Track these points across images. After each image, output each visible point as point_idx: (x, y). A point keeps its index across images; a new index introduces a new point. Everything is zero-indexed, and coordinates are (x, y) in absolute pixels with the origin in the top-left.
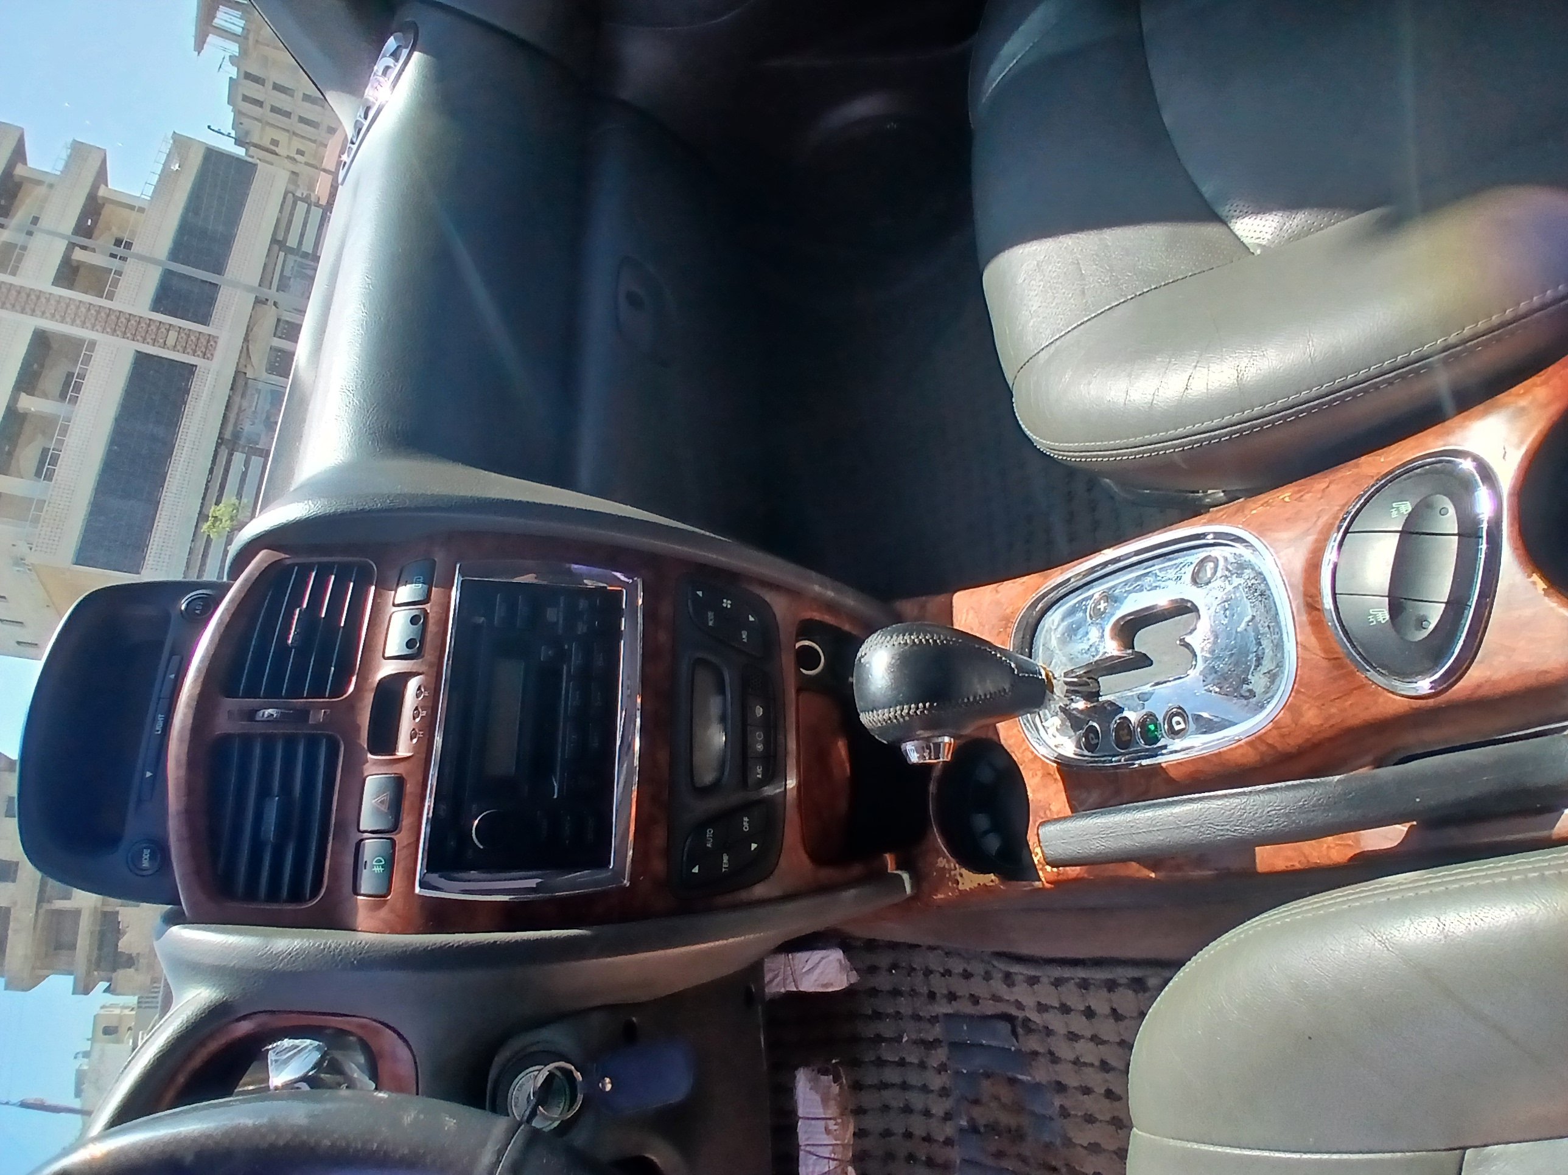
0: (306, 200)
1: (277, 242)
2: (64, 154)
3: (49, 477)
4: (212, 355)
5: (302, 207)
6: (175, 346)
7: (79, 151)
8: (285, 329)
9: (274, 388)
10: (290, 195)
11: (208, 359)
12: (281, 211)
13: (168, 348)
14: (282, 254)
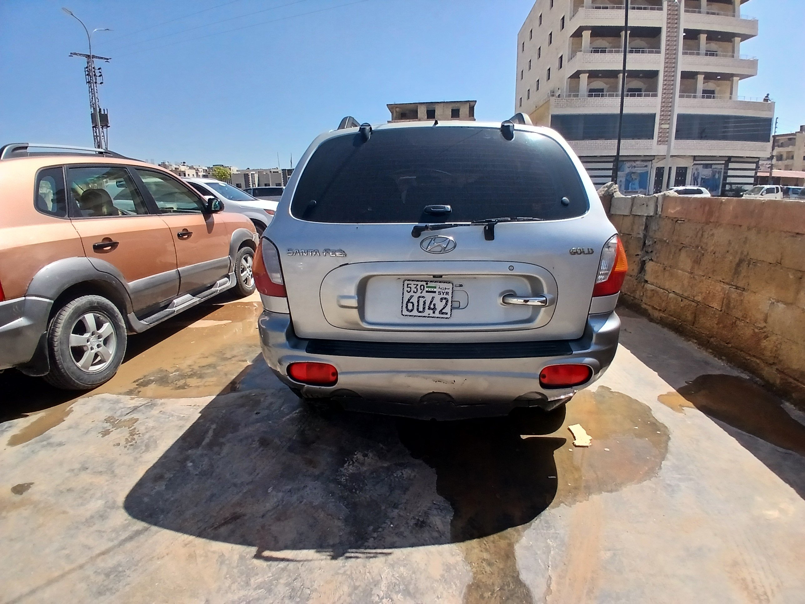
0: (758, 167)
1: (729, 159)
2: (750, 58)
3: (590, 96)
4: (660, 144)
5: (753, 166)
6: (661, 128)
7: (753, 64)
8: (682, 171)
9: (649, 172)
10: (758, 160)
11: (658, 143)
12: (747, 157)
13: (659, 126)
14: (724, 162)
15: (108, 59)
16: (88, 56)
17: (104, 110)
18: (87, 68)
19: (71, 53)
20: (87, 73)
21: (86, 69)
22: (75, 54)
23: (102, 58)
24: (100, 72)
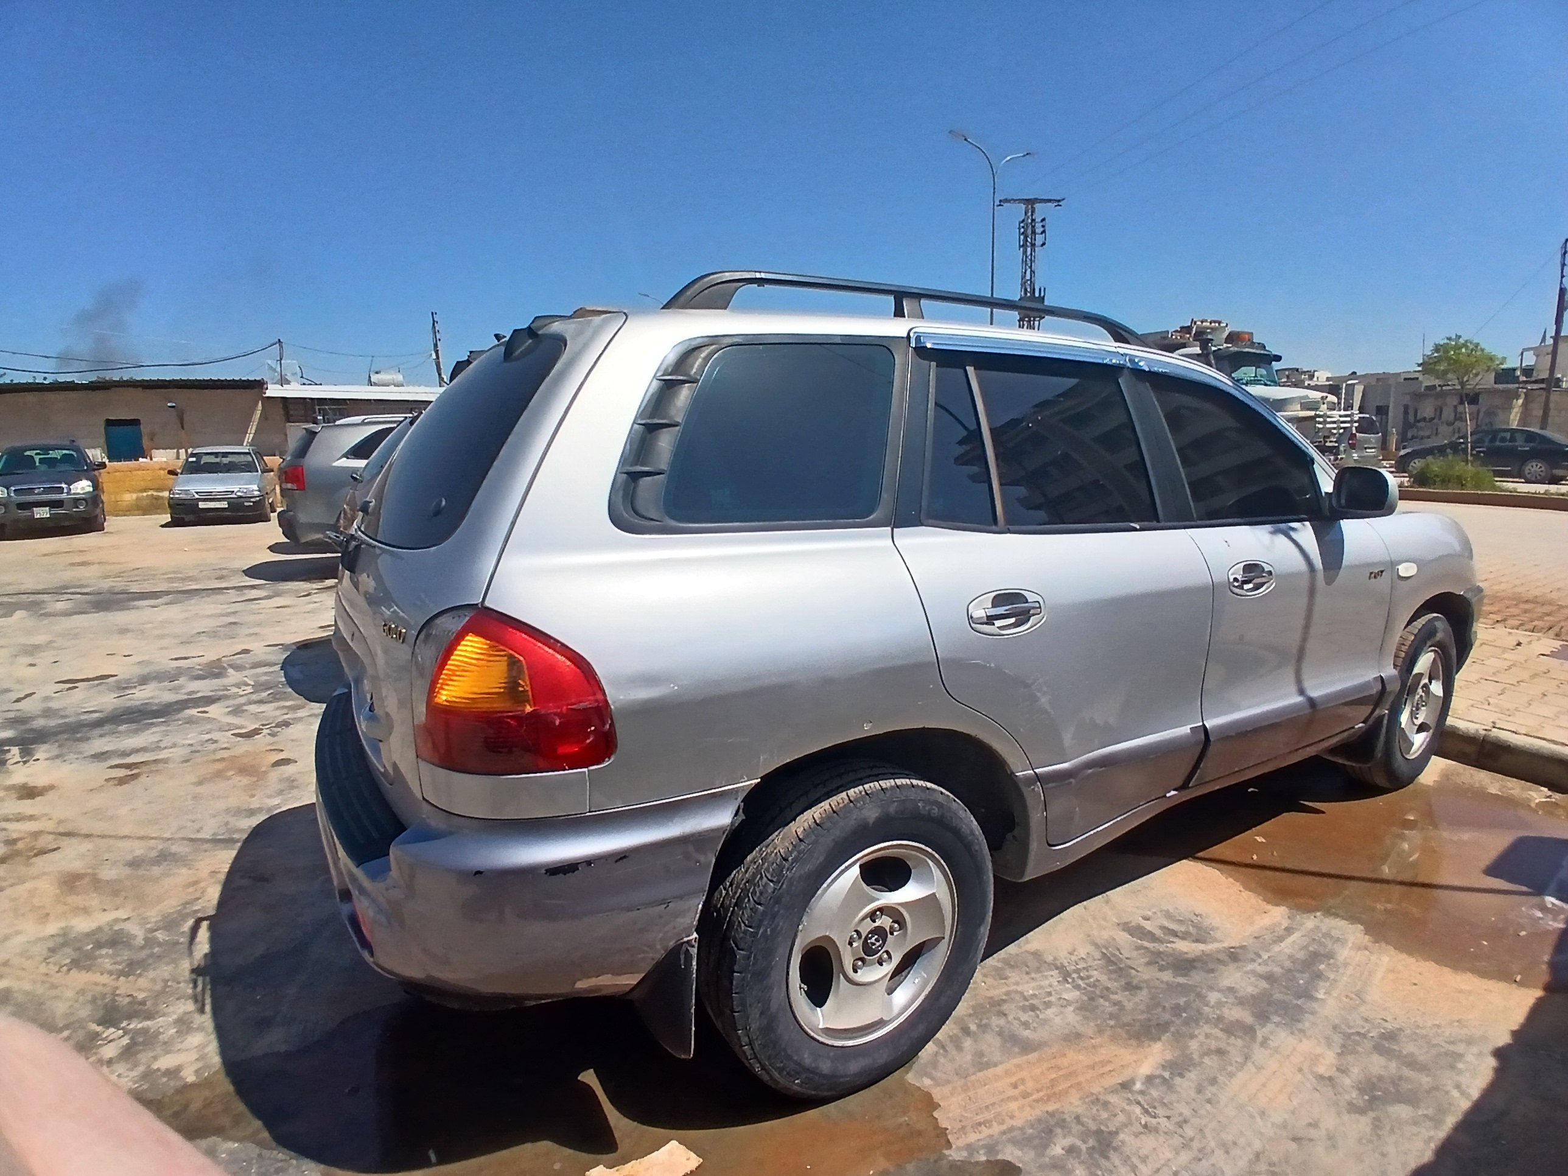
15: (1059, 201)
16: (1027, 201)
17: (1040, 290)
18: (1023, 221)
19: (1000, 201)
20: (1022, 230)
21: (1022, 225)
22: (1007, 201)
23: (1050, 201)
24: (1043, 226)
